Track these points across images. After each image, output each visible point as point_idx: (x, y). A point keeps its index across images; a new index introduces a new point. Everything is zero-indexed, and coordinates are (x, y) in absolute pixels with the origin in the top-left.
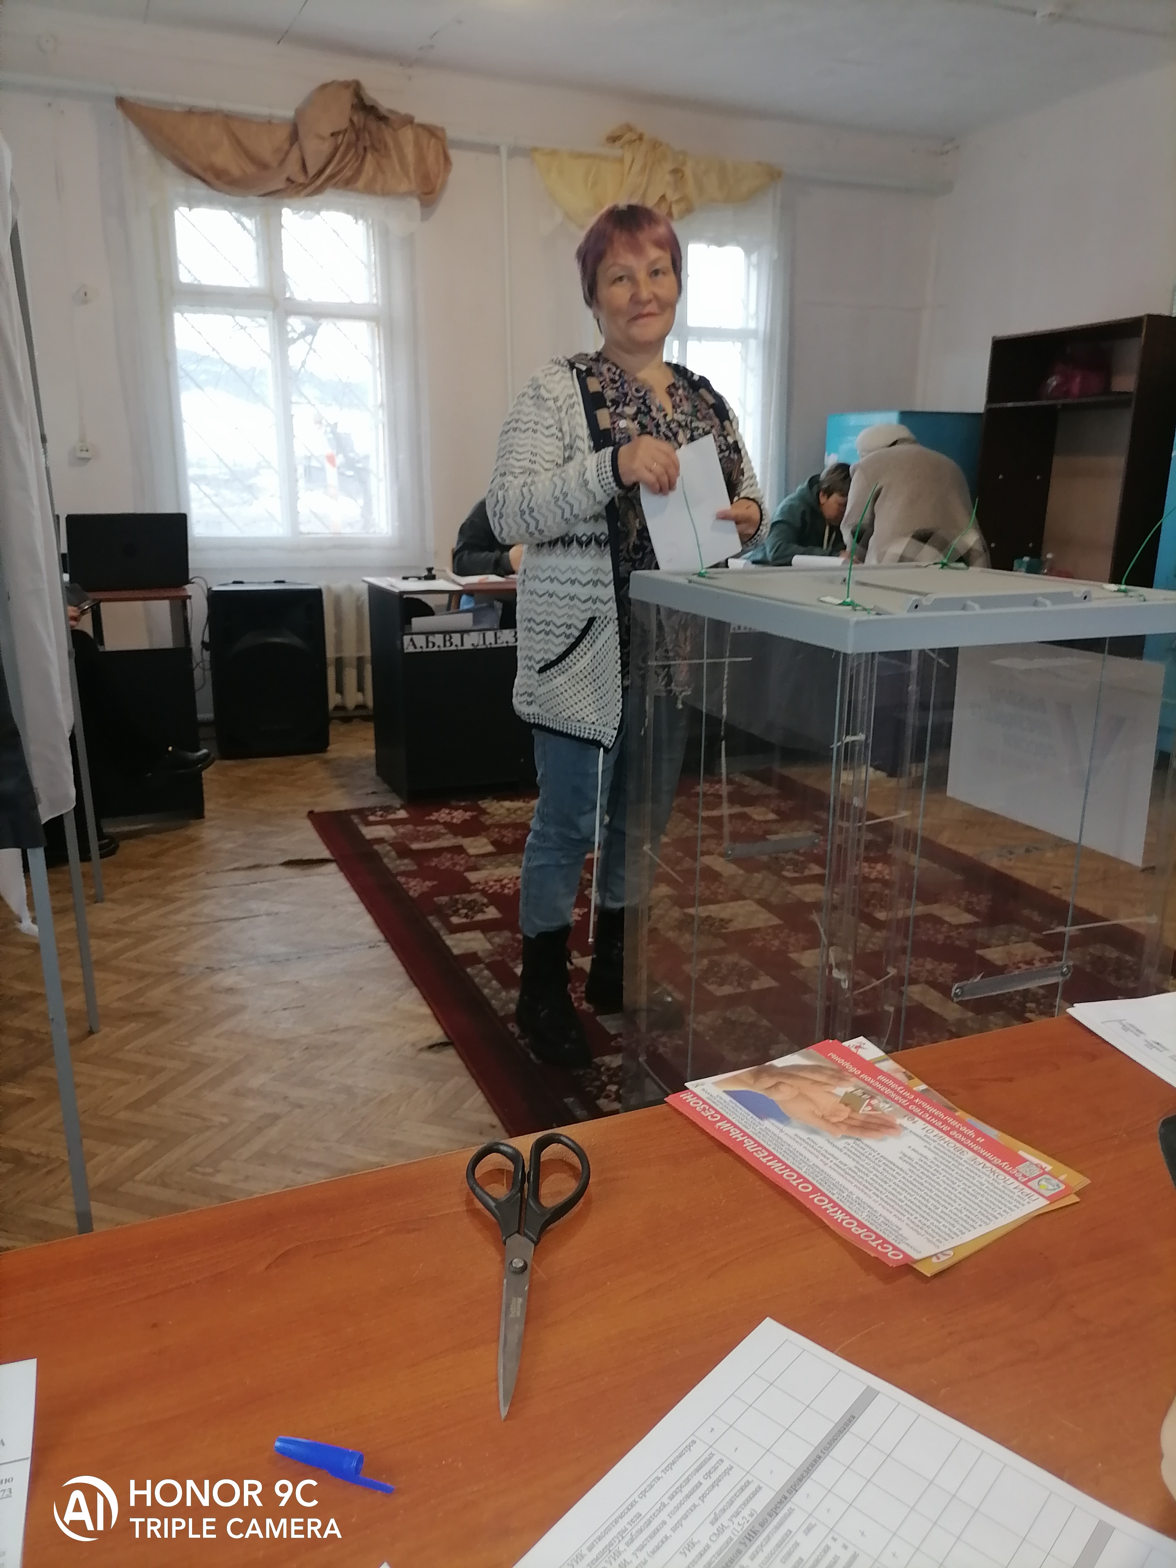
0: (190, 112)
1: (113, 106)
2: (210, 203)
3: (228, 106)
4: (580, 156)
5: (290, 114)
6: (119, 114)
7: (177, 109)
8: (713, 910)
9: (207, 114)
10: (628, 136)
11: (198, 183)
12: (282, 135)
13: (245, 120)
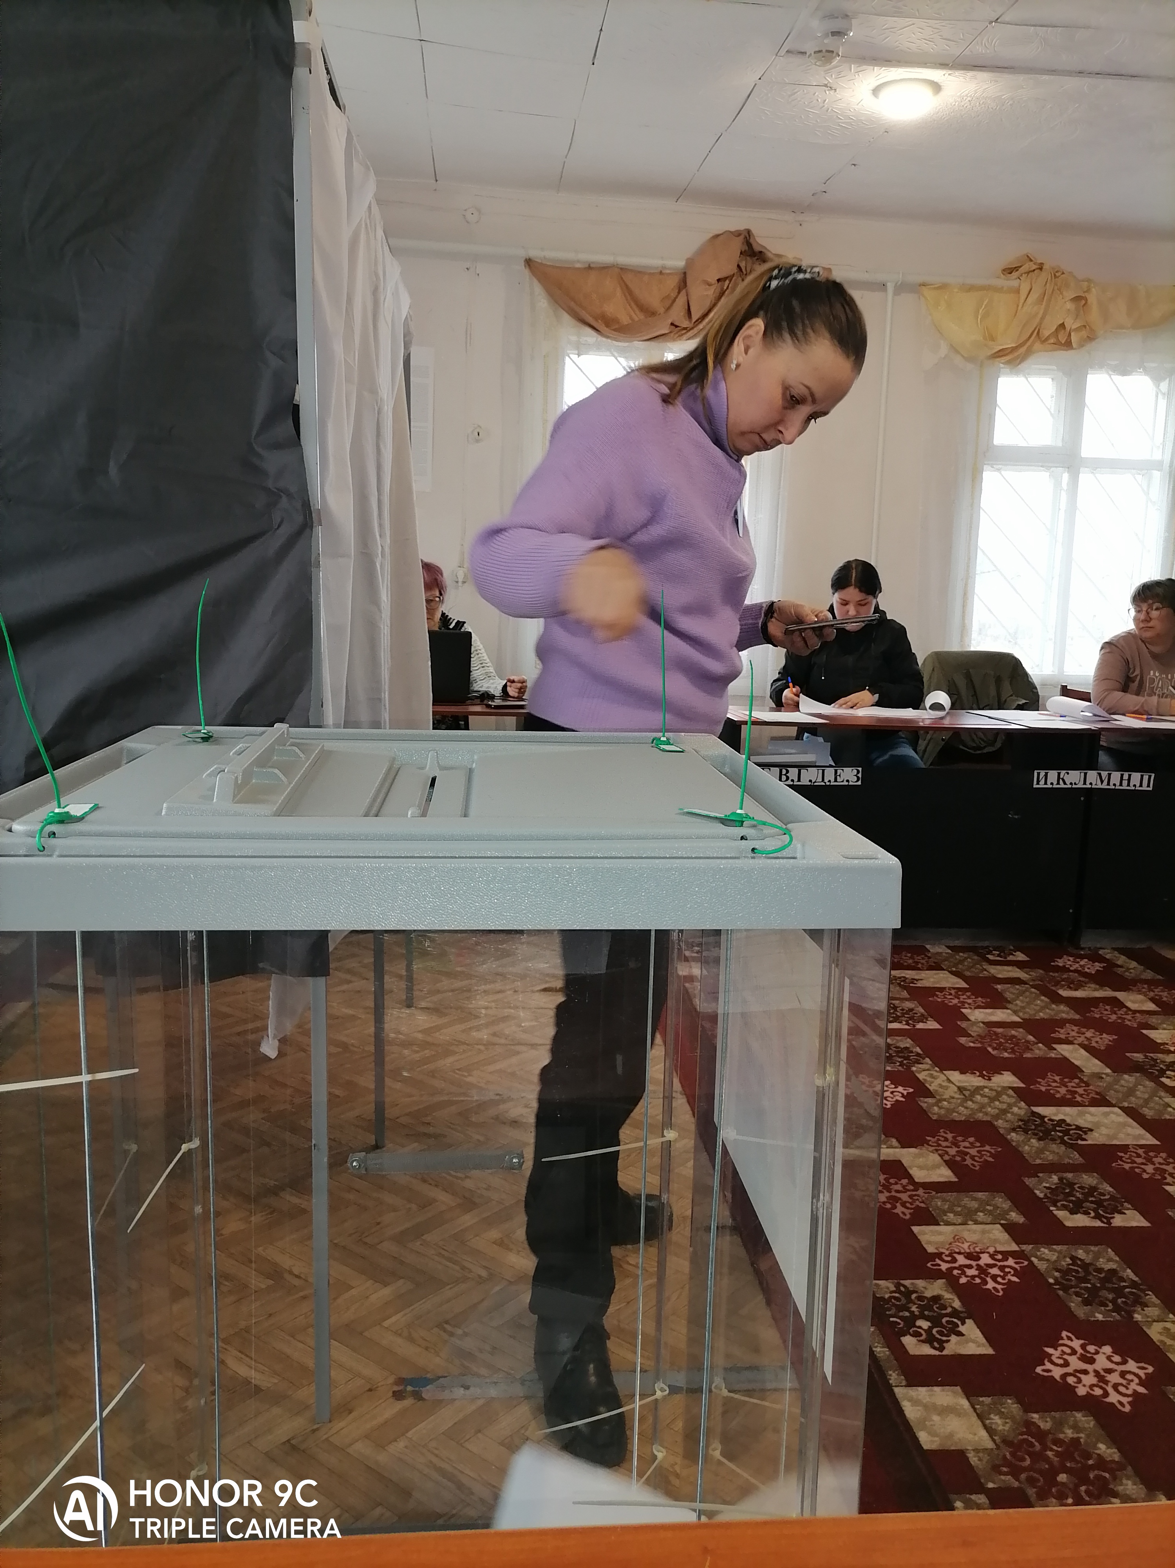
0: (590, 268)
1: (521, 267)
2: (598, 348)
3: (623, 260)
4: (971, 288)
5: (681, 264)
6: (527, 272)
7: (578, 265)
8: (1067, 1114)
9: (604, 269)
10: (1027, 267)
11: (589, 331)
12: (672, 283)
13: (638, 272)
